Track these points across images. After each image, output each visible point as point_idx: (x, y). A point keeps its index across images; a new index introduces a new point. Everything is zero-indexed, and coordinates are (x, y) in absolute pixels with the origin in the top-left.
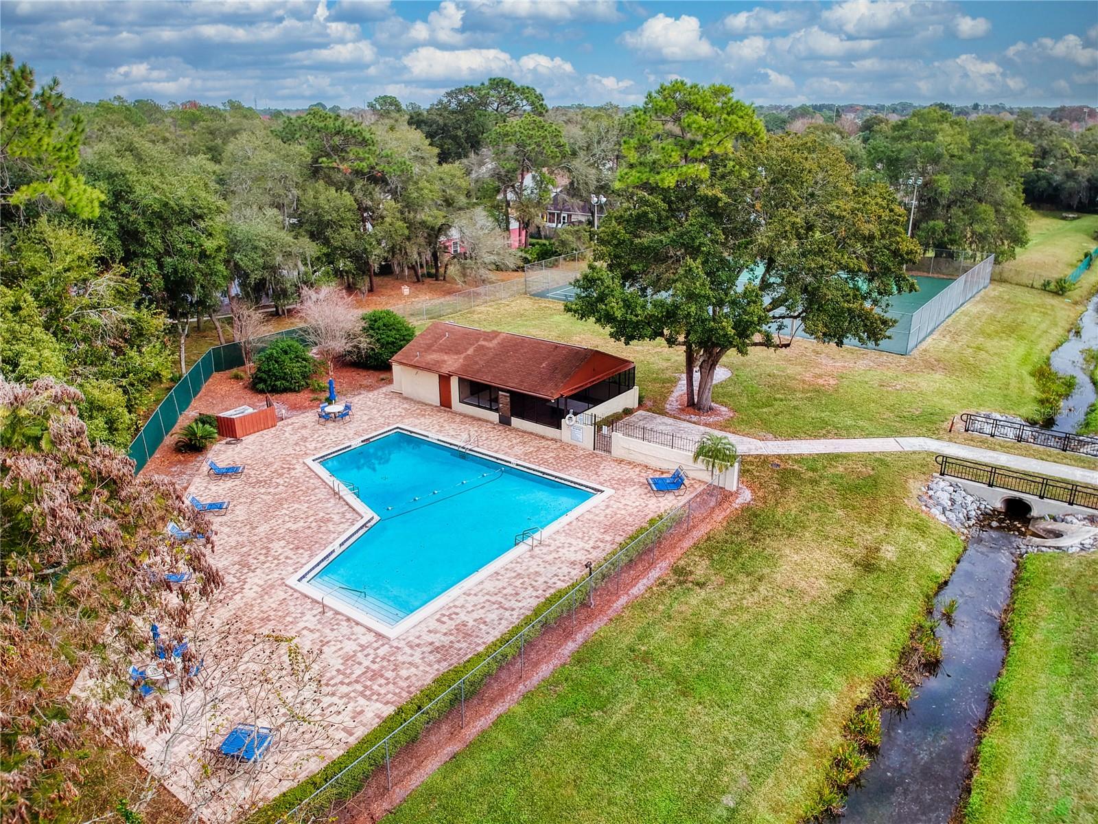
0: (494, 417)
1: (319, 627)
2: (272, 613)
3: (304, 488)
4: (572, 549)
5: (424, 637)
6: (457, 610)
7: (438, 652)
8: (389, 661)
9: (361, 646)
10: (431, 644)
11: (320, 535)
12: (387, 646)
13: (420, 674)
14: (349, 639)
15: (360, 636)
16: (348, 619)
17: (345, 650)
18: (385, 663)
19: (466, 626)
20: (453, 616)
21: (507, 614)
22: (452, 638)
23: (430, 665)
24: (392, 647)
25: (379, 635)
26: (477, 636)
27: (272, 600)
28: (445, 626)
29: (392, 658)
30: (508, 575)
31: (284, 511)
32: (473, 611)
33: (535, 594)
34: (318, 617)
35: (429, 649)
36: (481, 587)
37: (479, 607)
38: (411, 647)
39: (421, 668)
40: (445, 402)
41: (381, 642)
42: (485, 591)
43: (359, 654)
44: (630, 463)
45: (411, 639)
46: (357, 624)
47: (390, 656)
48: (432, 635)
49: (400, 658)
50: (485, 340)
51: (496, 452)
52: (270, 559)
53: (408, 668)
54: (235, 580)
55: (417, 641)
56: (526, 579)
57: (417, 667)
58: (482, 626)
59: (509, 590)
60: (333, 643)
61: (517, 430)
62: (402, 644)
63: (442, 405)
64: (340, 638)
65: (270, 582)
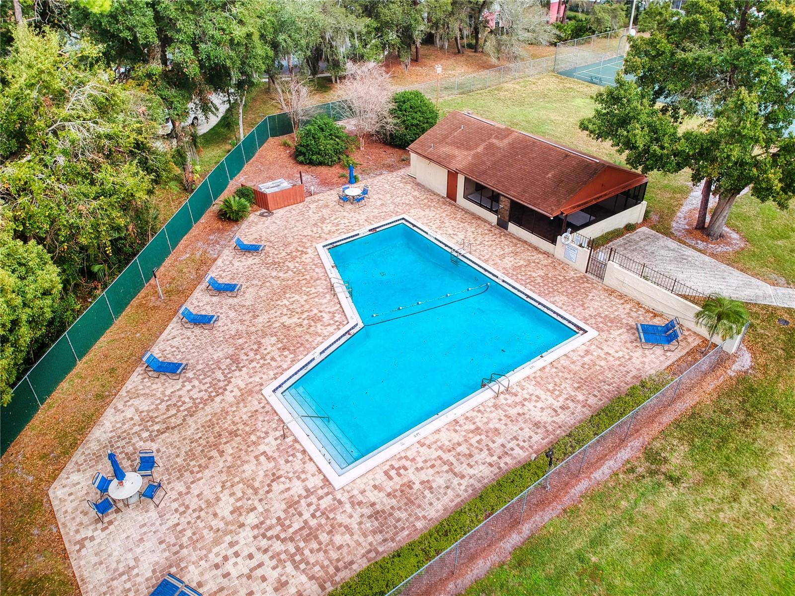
0: (493, 218)
1: (276, 455)
2: (241, 427)
3: (308, 277)
4: (540, 405)
5: (368, 493)
6: (407, 464)
7: (377, 519)
8: (328, 518)
9: (307, 490)
10: (373, 504)
11: (307, 337)
12: (330, 497)
13: (352, 544)
14: (298, 478)
15: (309, 476)
16: (304, 452)
17: (291, 492)
18: (323, 521)
19: (411, 488)
20: (402, 471)
21: (456, 481)
22: (394, 502)
23: (365, 535)
24: (335, 499)
25: (326, 480)
26: (419, 506)
27: (245, 410)
28: (391, 483)
29: (331, 516)
30: (466, 427)
31: (285, 302)
32: (422, 468)
33: (489, 460)
34: (279, 441)
35: (367, 511)
36: (436, 436)
37: (429, 464)
38: (352, 504)
39: (356, 537)
40: (451, 195)
41: (326, 490)
42: (439, 444)
43: (303, 502)
44: (621, 296)
45: (355, 492)
46: (311, 459)
47: (331, 511)
48: (376, 492)
49: (340, 518)
50: (497, 137)
51: (486, 261)
52: (258, 357)
53: (343, 534)
54: (222, 378)
55: (360, 498)
56: (483, 437)
57: (352, 535)
58: (427, 492)
59: (463, 449)
60: (282, 479)
61: (512, 236)
62: (344, 498)
63: (448, 196)
64: (291, 475)
65: (250, 386)
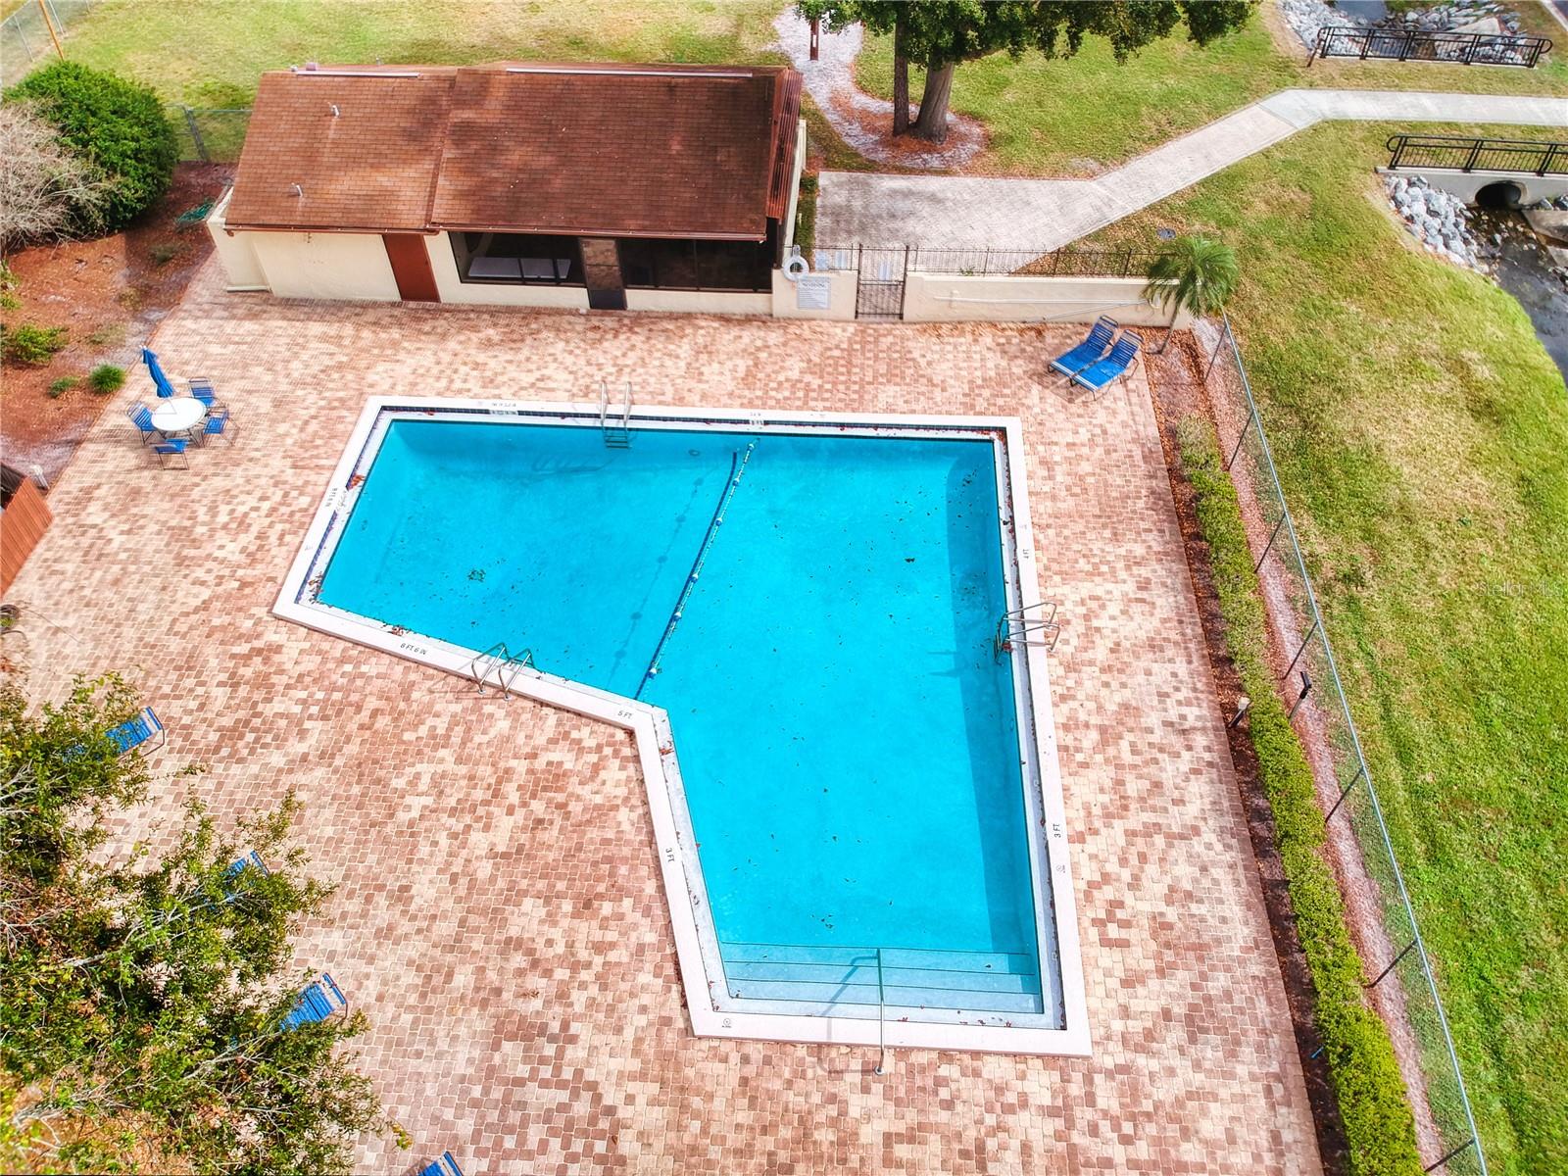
0: (576, 297)
1: (912, 1116)
2: (768, 1143)
3: (372, 703)
4: (1113, 609)
5: (1136, 1005)
6: (1108, 893)
7: (1204, 1031)
8: (1148, 1116)
9: (1052, 1112)
10: (1167, 1015)
11: (593, 833)
12: (1098, 1079)
13: (1236, 1109)
14: (1009, 1109)
15: (1018, 1085)
16: (945, 1055)
17: (1038, 1146)
18: (1151, 1129)
19: (1170, 926)
20: (1120, 914)
21: (1197, 846)
22: (1182, 976)
23: (1230, 1075)
24: (1110, 1074)
25: (1049, 1060)
26: (1218, 941)
27: (719, 1104)
28: (1137, 951)
29: (1147, 1106)
30: (1087, 744)
31: (417, 803)
32: (1136, 878)
33: (1184, 767)
34: (877, 1088)
35: (1177, 1034)
36: (1077, 802)
37: (1134, 860)
38: (1140, 1049)
39: (1224, 1093)
40: (416, 285)
41: (1077, 1077)
42: (1096, 811)
43: (1076, 1138)
44: (958, 326)
45: (1118, 1026)
46: (976, 1054)
47: (1136, 1101)
48: (1140, 990)
49: (1164, 1092)
51: (680, 401)
52: (562, 974)
53: (1204, 1112)
54: (563, 1096)
55: (1136, 1026)
56: (1129, 737)
57: (1215, 1098)
58: (1194, 908)
59: (1134, 787)
60: (991, 1144)
61: (641, 318)
62: (1117, 1056)
63: (407, 293)
64: (990, 1120)
65: (649, 1048)
